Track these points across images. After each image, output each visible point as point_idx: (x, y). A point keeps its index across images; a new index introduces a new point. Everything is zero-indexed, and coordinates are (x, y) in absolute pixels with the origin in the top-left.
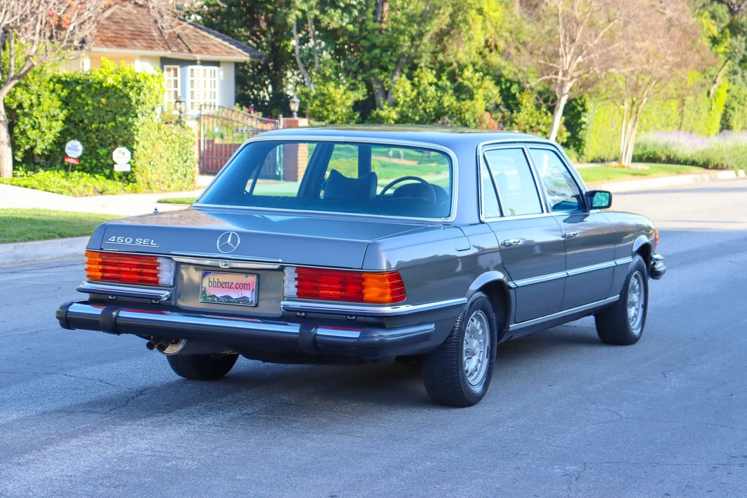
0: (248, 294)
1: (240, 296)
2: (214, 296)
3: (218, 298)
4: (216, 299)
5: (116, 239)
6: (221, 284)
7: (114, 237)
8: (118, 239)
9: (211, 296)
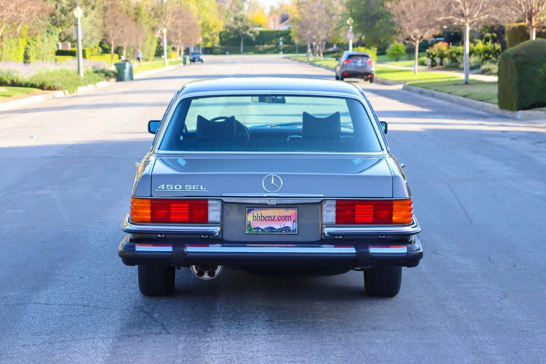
0: (289, 224)
1: (283, 226)
2: (258, 228)
3: (262, 230)
4: (260, 230)
5: (165, 186)
6: (264, 218)
7: (163, 186)
8: (167, 186)
9: (255, 229)
